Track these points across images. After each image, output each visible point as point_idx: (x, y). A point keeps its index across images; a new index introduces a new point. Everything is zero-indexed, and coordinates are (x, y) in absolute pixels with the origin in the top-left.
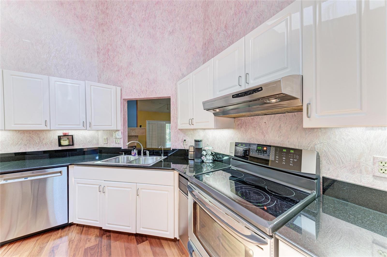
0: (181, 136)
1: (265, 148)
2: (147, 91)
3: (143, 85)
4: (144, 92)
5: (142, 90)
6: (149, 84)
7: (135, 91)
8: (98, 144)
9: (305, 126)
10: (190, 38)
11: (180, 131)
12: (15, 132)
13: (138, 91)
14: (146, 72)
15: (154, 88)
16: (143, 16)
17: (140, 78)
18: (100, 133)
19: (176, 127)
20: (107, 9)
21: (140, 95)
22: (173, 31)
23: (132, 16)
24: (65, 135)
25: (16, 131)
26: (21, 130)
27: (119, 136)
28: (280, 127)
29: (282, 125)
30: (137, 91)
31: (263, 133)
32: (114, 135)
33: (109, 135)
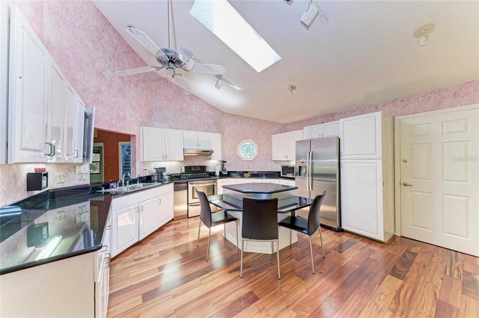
0: (143, 167)
2: (117, 125)
3: (113, 119)
4: (114, 125)
5: (112, 122)
6: (118, 119)
7: (105, 122)
11: (142, 163)
13: (108, 123)
14: (116, 107)
15: (123, 124)
17: (110, 110)
18: (50, 168)
19: (140, 160)
21: (110, 127)
27: (85, 170)
30: (106, 122)
32: (77, 170)
33: (66, 171)
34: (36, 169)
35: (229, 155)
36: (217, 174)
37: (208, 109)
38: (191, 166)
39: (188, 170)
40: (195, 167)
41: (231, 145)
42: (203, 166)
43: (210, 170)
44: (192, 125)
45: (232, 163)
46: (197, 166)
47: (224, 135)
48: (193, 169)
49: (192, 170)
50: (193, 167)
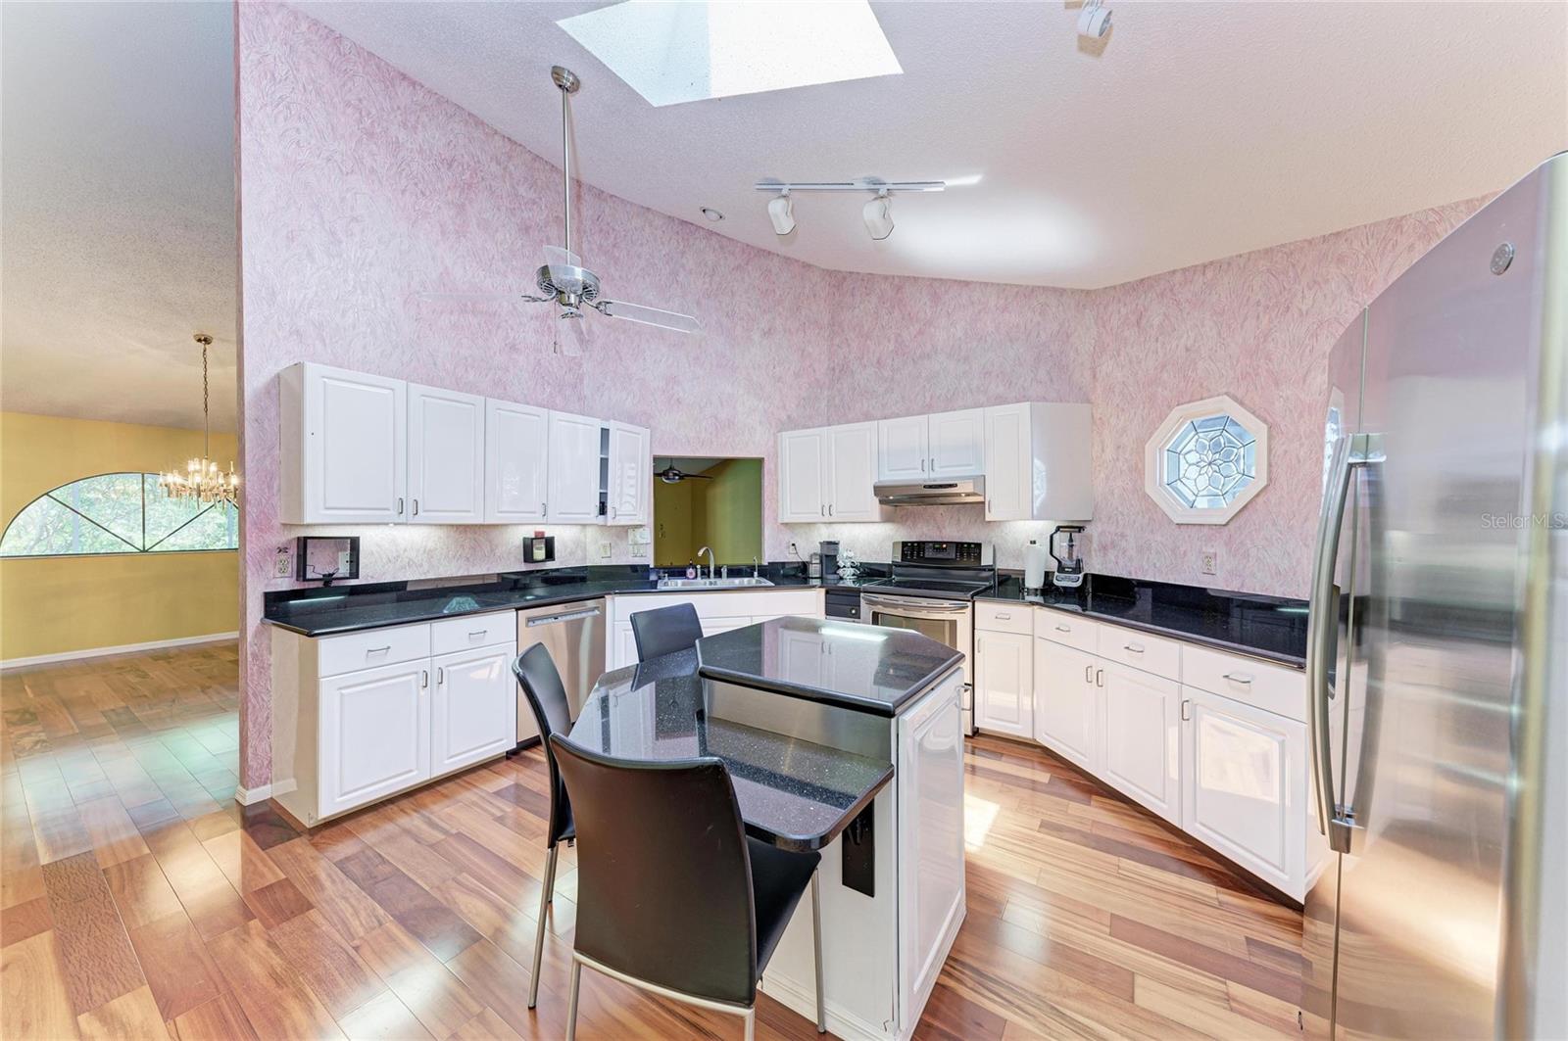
0: (787, 537)
1: (944, 546)
2: (712, 443)
3: (704, 429)
4: (706, 444)
5: (701, 438)
6: (717, 428)
7: (685, 441)
8: (585, 558)
9: (987, 519)
10: (803, 351)
11: (782, 527)
12: (449, 528)
13: (691, 441)
14: (710, 402)
15: (729, 437)
16: (706, 286)
17: (694, 415)
18: (590, 532)
19: (776, 519)
20: (614, 246)
21: (696, 449)
22: (770, 330)
23: (680, 279)
24: (539, 536)
25: (452, 525)
26: (460, 525)
27: (645, 539)
28: (959, 520)
29: (961, 518)
30: (688, 441)
31: (938, 528)
32: (630, 537)
33: (615, 538)
34: (536, 533)
35: (1113, 494)
36: (1034, 581)
37: (1005, 309)
38: (924, 543)
39: (912, 554)
40: (937, 546)
41: (1119, 447)
42: (969, 544)
43: (1004, 564)
44: (938, 394)
45: (1123, 536)
46: (945, 543)
47: (1092, 403)
48: (929, 554)
49: (926, 556)
50: (931, 545)
